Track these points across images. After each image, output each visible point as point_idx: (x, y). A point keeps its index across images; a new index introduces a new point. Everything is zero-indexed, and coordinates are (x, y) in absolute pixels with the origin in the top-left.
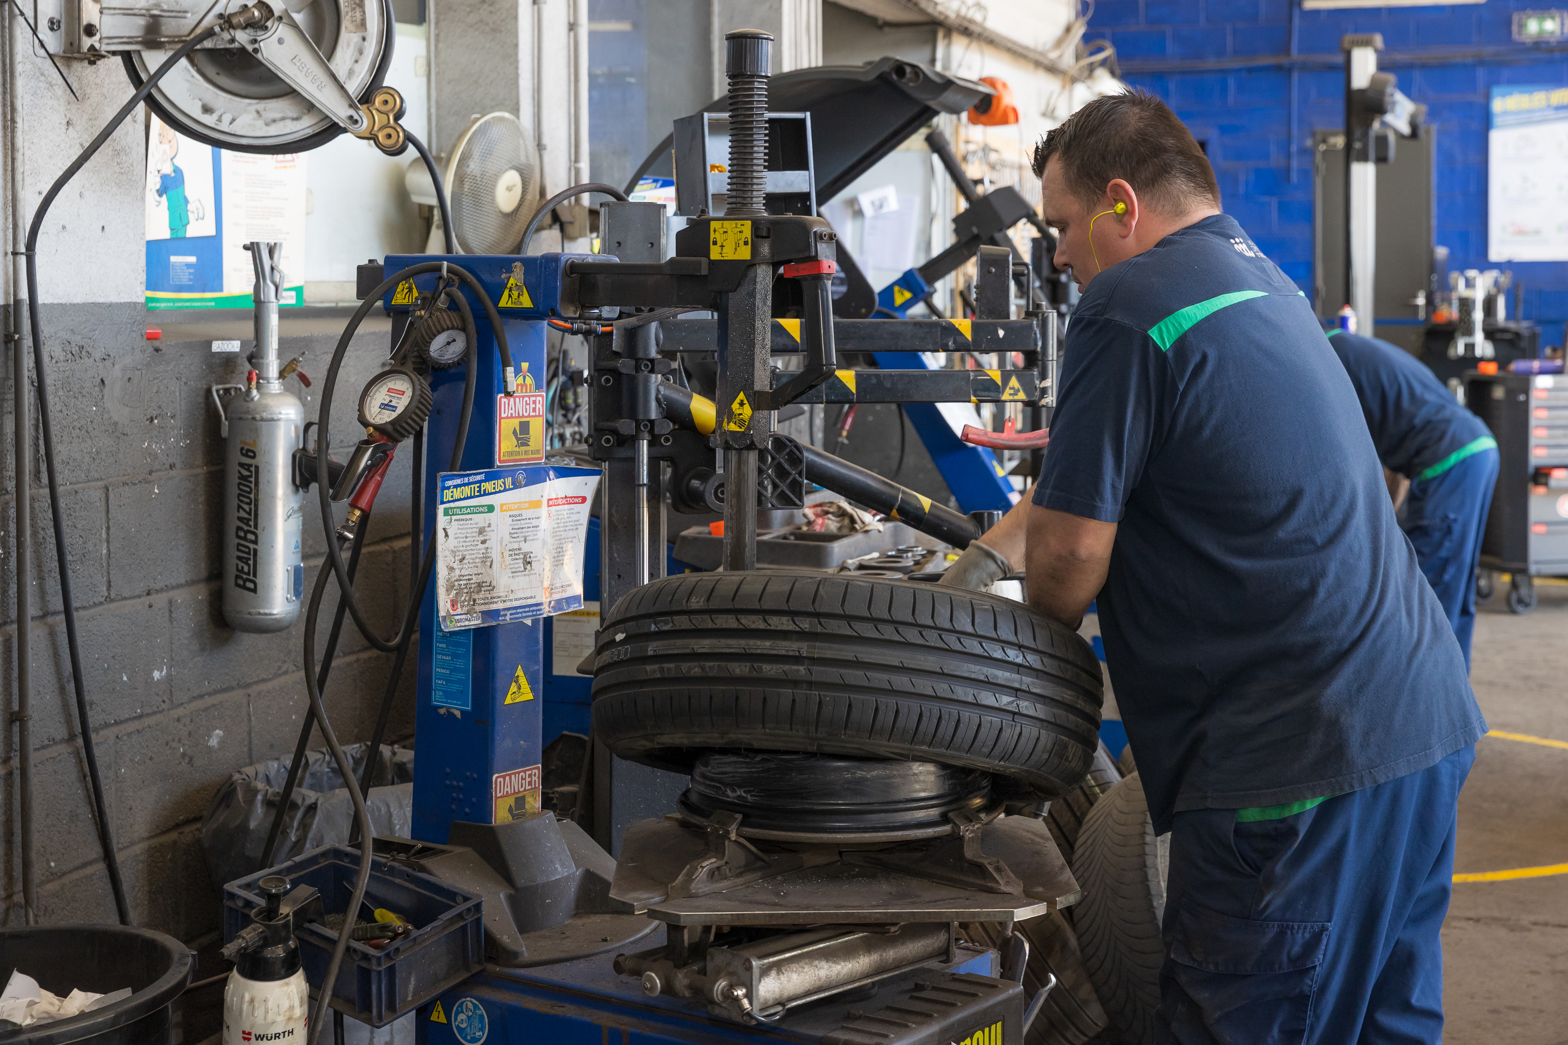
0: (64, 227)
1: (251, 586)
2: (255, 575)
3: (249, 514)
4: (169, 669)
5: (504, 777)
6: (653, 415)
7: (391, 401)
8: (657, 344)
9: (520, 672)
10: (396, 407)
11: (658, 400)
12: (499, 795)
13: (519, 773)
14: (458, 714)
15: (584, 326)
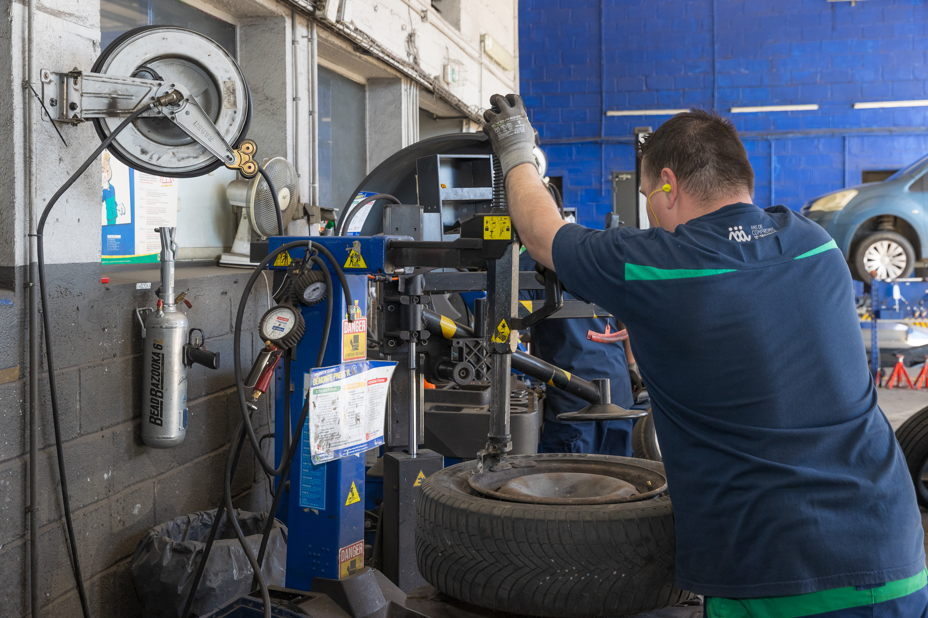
0: (57, 220)
1: (159, 422)
2: (161, 416)
3: (158, 381)
4: (112, 472)
5: (345, 550)
6: (419, 328)
7: (280, 325)
8: (422, 287)
9: (353, 486)
10: (283, 329)
11: (423, 320)
12: (342, 561)
13: (352, 546)
14: (317, 512)
15: (382, 277)
